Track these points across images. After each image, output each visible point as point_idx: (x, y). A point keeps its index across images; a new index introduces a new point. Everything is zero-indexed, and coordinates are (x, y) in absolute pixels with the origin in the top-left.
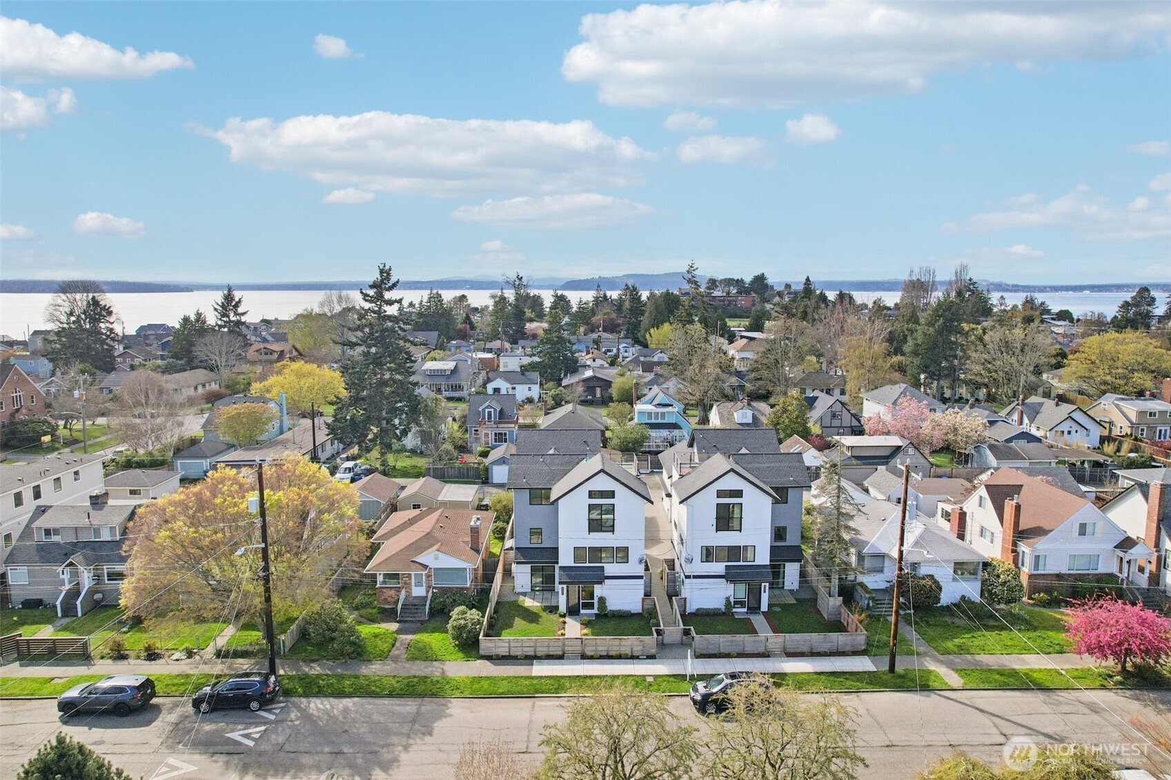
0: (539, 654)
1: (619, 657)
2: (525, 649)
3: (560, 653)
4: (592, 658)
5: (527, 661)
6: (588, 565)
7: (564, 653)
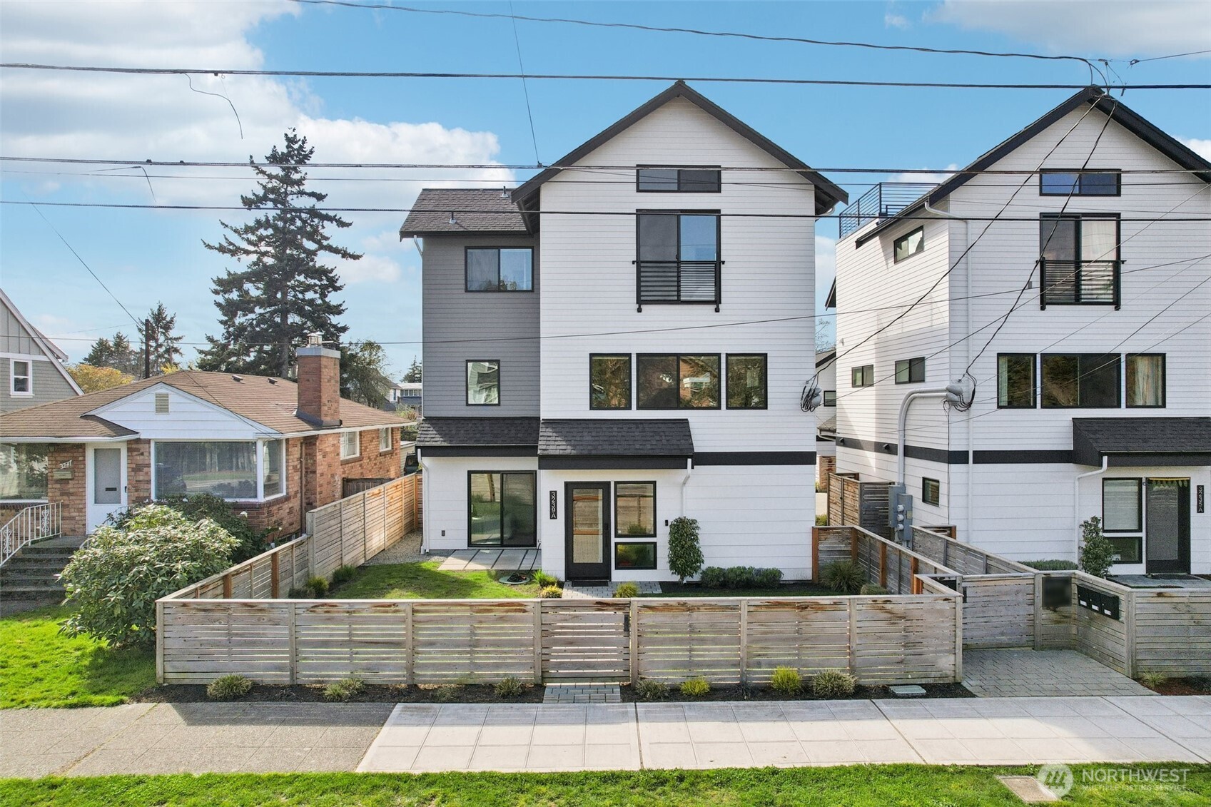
0: (427, 678)
1: (805, 691)
2: (367, 655)
3: (525, 675)
4: (674, 694)
5: (362, 707)
6: (634, 414)
7: (545, 676)
